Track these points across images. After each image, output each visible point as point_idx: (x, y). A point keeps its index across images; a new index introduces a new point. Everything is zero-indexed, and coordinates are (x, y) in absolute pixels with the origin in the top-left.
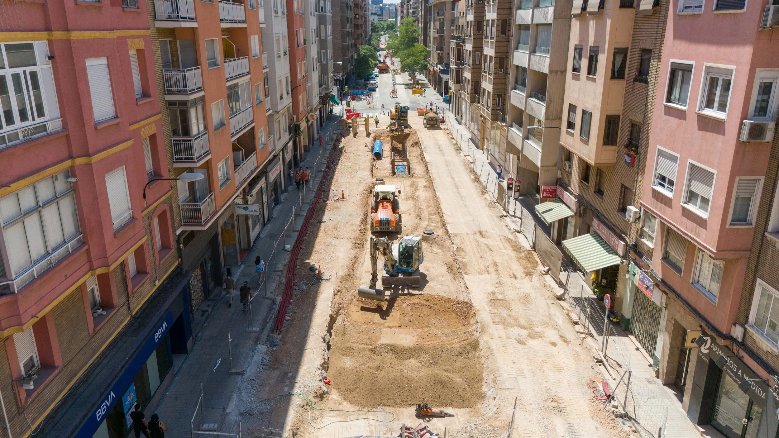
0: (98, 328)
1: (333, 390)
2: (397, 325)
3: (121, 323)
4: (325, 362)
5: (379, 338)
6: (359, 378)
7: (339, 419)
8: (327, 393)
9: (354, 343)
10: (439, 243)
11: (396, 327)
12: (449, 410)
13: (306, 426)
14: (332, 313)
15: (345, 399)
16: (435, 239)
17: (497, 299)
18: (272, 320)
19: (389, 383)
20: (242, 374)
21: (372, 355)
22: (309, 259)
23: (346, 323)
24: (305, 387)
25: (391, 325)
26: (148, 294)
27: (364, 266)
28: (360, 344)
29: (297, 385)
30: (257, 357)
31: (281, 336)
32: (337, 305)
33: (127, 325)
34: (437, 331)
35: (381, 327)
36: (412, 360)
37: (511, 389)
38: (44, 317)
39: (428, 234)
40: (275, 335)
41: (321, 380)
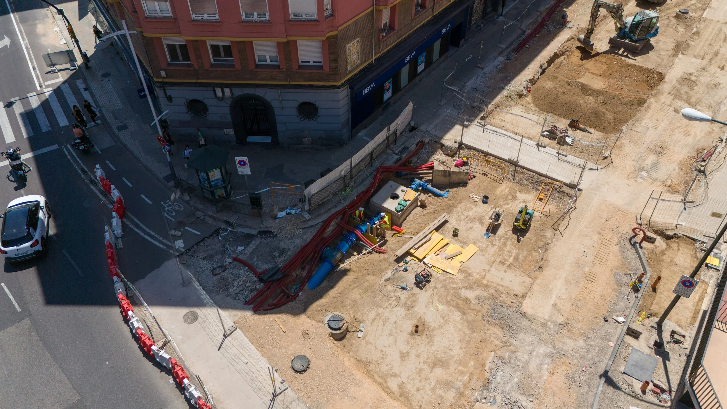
0: (416, 17)
1: (530, 96)
2: (599, 74)
3: (427, 18)
4: (533, 79)
5: (580, 78)
6: (548, 94)
7: (523, 111)
8: (525, 96)
9: (561, 75)
10: (687, 24)
11: (597, 75)
12: (592, 130)
13: (503, 107)
14: (558, 52)
15: (533, 103)
16: (686, 18)
17: (689, 80)
18: (516, 44)
19: (564, 103)
20: (483, 69)
21: (566, 85)
22: (567, 8)
23: (565, 62)
24: (513, 87)
25: (595, 72)
26: (445, 5)
27: (608, 26)
28: (565, 77)
29: (510, 85)
30: (496, 63)
31: (516, 55)
32: (565, 47)
33: (429, 20)
34: (625, 86)
35: (587, 72)
36: (591, 98)
37: (639, 132)
38: (395, 5)
39: (682, 13)
40: (513, 54)
41: (524, 87)
